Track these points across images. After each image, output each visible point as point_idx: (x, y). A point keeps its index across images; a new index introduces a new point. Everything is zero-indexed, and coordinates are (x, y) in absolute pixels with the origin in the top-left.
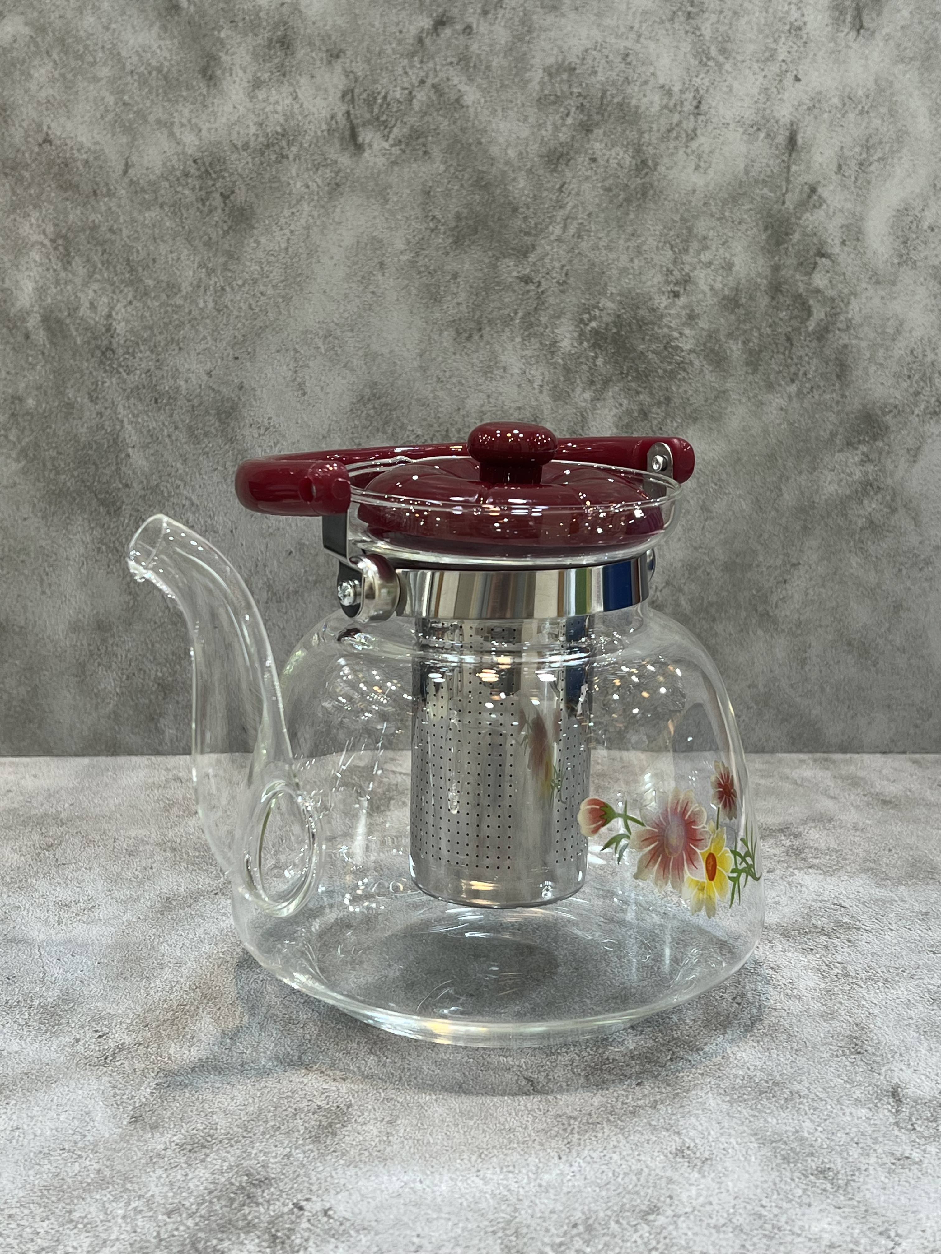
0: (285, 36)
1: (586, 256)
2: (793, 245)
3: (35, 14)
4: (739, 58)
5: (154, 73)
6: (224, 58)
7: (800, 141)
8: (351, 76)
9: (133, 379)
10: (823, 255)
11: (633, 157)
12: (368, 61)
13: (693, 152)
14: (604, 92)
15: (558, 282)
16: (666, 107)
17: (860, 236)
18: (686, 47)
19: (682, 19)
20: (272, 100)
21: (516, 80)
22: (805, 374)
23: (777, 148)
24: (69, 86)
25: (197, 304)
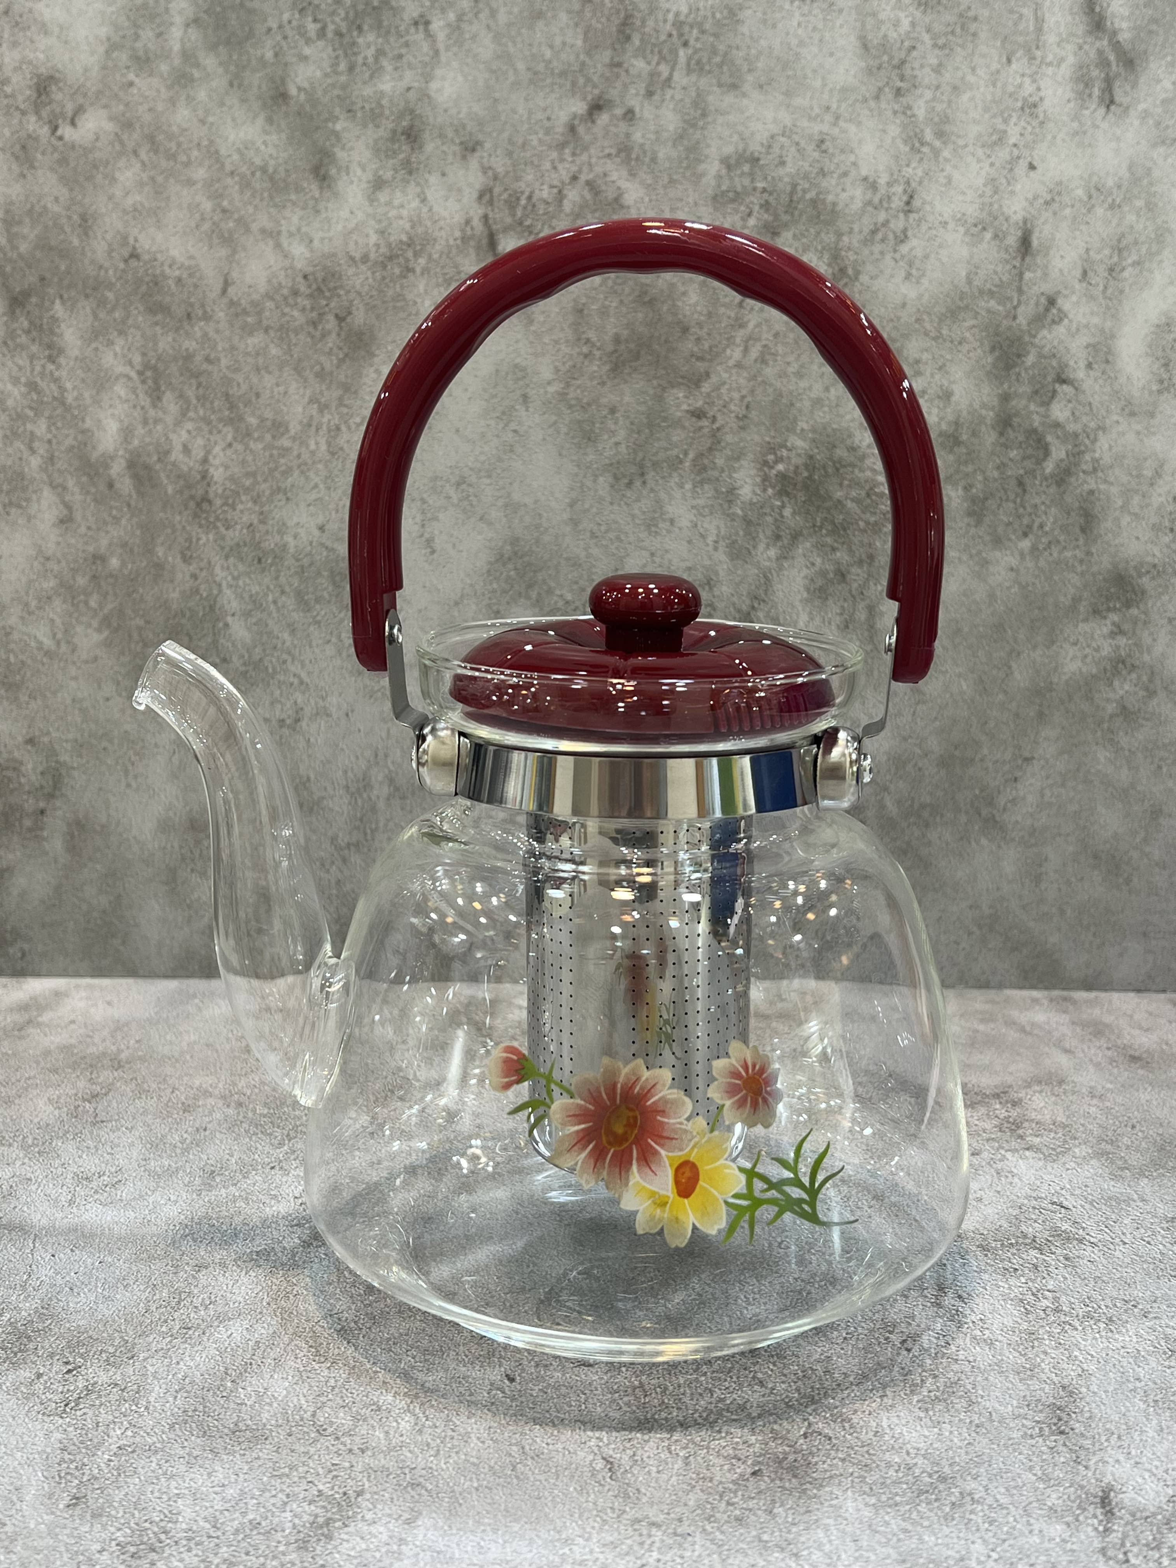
0: (411, 127)
1: (771, 385)
2: (1026, 369)
3: (121, 107)
4: (961, 142)
5: (258, 174)
6: (340, 154)
7: (1035, 243)
8: (490, 173)
9: (234, 535)
10: (1064, 382)
11: (829, 265)
12: (510, 154)
13: (903, 257)
14: (794, 186)
15: (737, 417)
16: (869, 203)
17: (1110, 358)
18: (894, 130)
19: (890, 96)
20: (396, 202)
21: (688, 174)
22: (1041, 526)
23: (1007, 251)
24: (158, 191)
25: (307, 447)
